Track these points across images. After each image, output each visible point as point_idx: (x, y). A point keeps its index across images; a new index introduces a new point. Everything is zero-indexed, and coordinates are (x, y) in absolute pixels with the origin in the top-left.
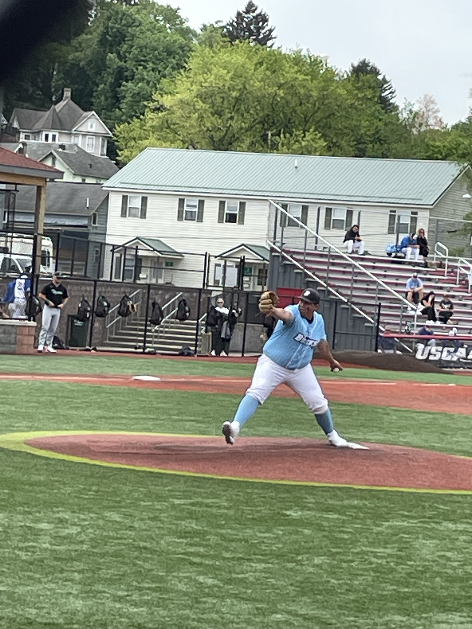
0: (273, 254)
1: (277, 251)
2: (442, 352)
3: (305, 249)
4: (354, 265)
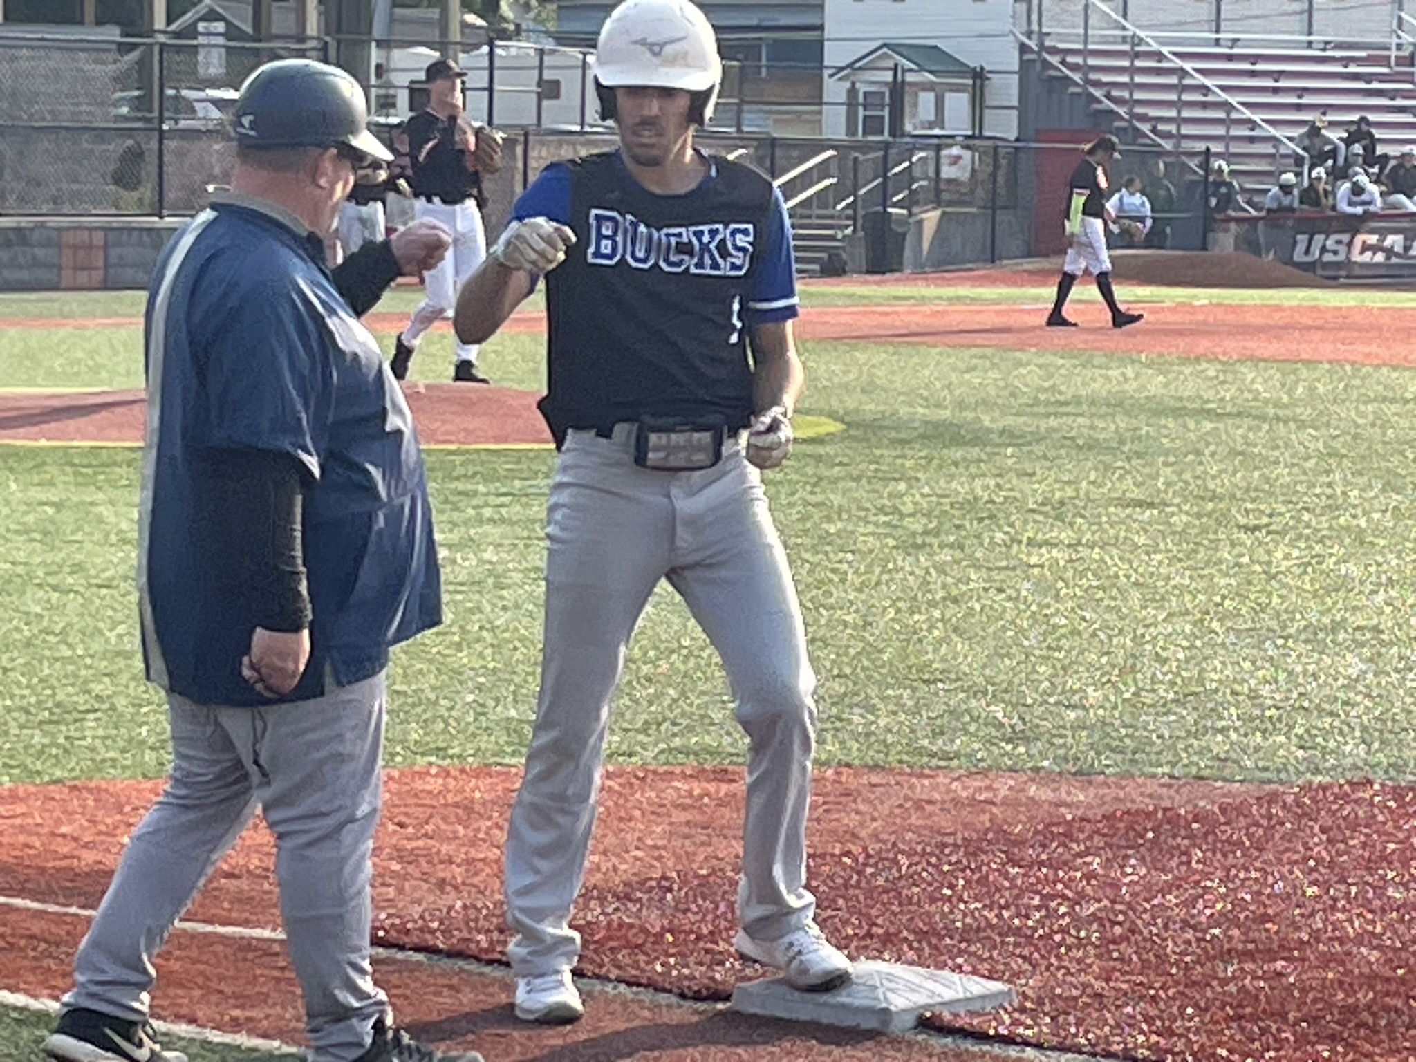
0: (1026, 57)
1: (1031, 51)
2: (1350, 244)
3: (1086, 42)
4: (1182, 69)
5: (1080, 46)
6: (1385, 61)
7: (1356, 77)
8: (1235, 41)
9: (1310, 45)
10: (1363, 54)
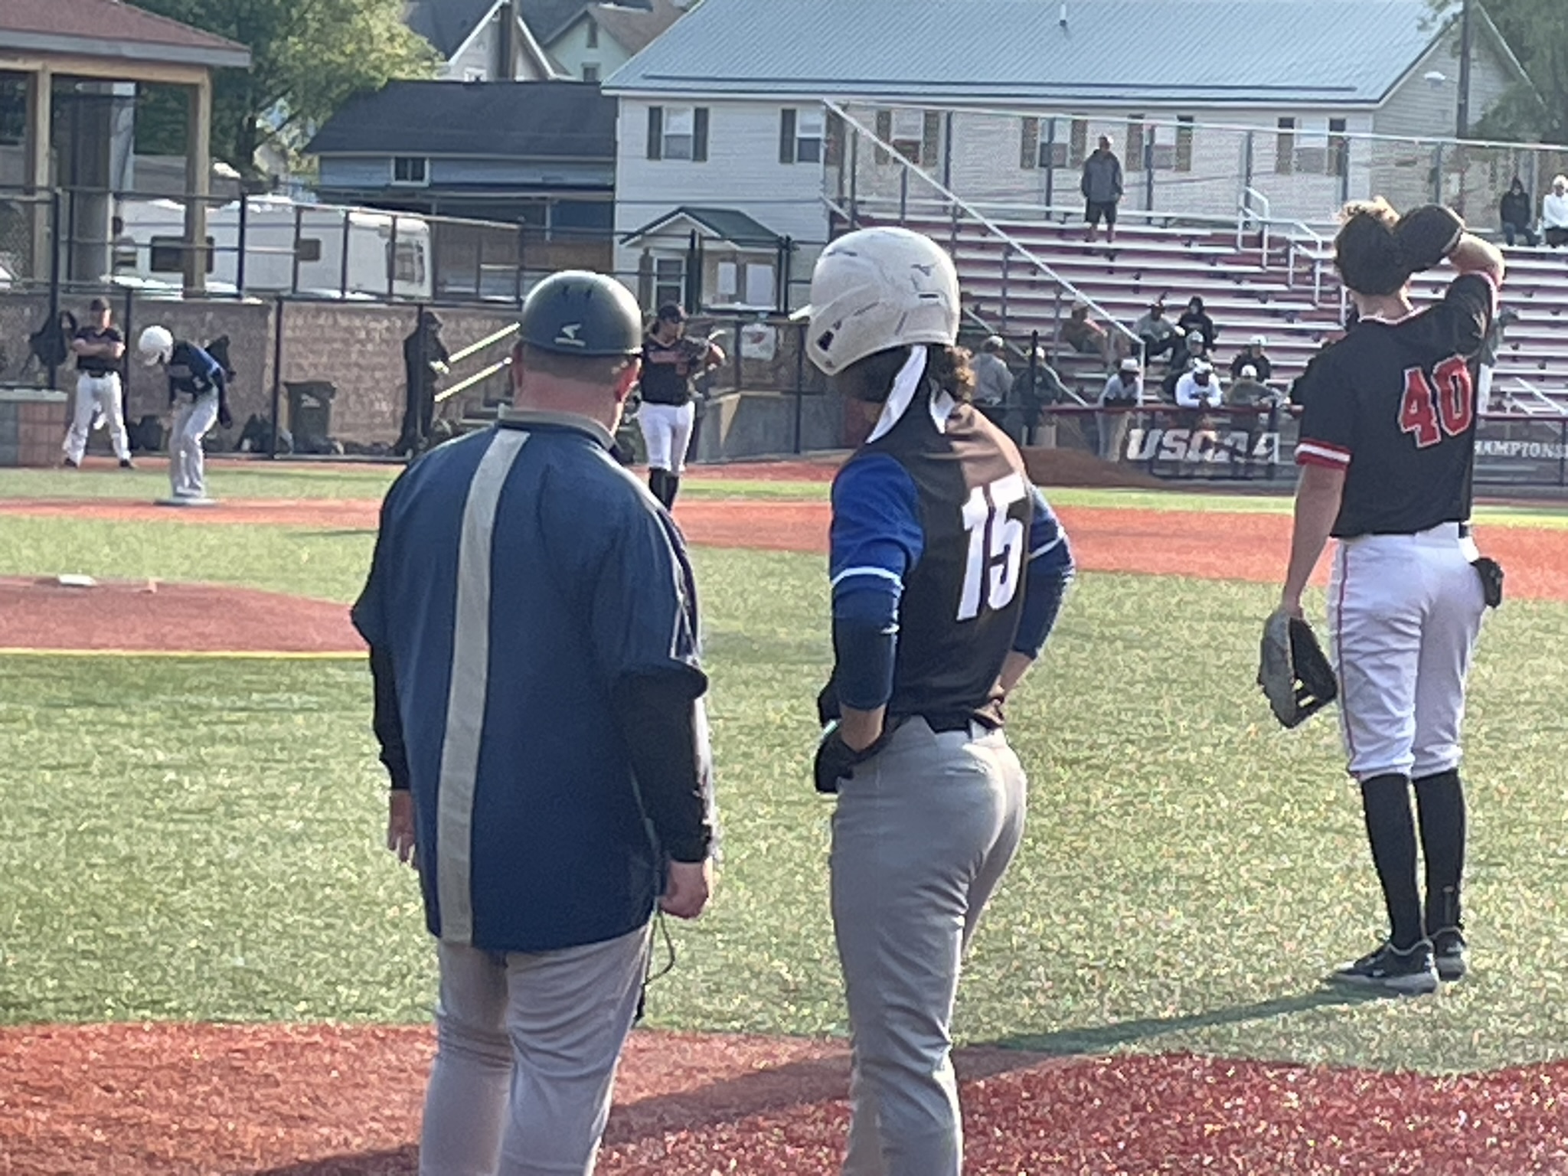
0: (838, 227)
1: (844, 221)
3: (903, 213)
4: (1008, 245)
5: (896, 216)
6: (1231, 241)
7: (1198, 257)
8: (1067, 214)
9: (1149, 221)
10: (1207, 232)
